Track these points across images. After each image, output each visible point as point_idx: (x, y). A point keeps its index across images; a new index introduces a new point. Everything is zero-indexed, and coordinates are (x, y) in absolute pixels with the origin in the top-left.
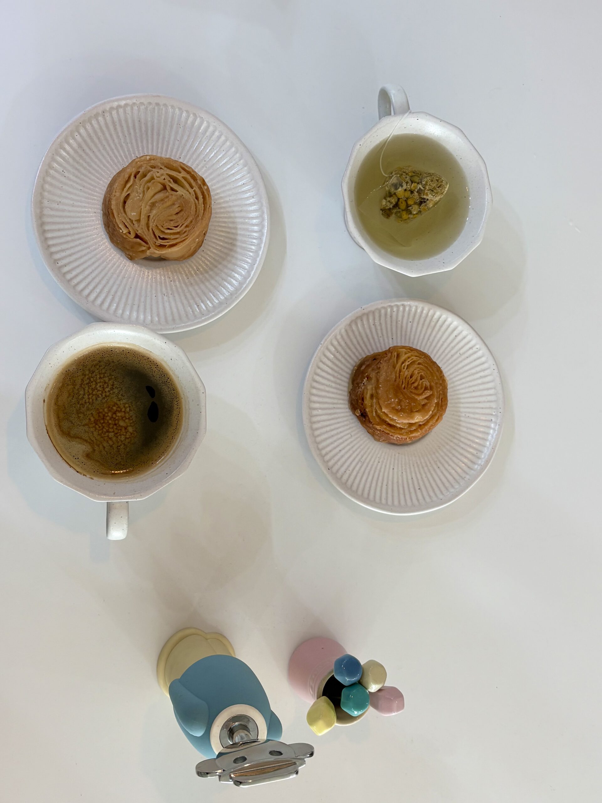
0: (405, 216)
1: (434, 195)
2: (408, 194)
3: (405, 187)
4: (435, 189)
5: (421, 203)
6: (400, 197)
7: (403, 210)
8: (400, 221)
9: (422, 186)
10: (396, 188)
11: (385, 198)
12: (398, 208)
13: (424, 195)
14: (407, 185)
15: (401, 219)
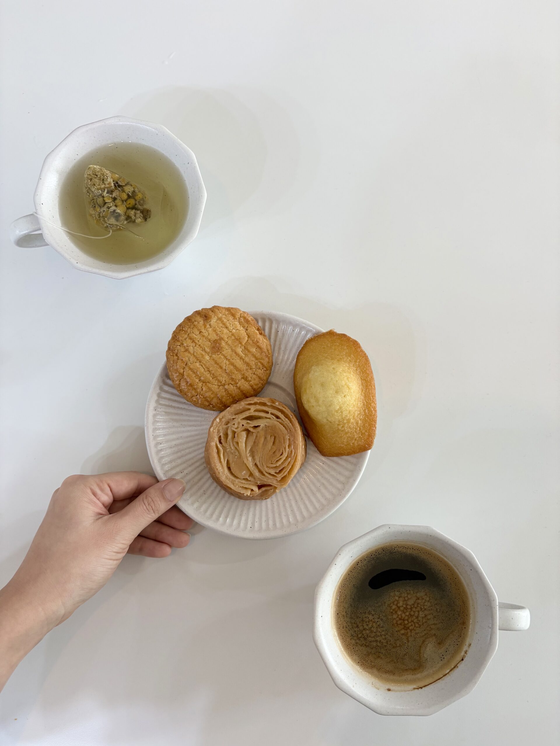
0: (139, 196)
1: (107, 176)
2: (118, 202)
3: (113, 208)
4: (100, 178)
5: (120, 186)
6: (126, 208)
7: (136, 200)
8: (147, 198)
9: (104, 191)
10: (119, 215)
11: (134, 221)
12: (136, 206)
13: (112, 187)
14: (111, 207)
15: (144, 198)
